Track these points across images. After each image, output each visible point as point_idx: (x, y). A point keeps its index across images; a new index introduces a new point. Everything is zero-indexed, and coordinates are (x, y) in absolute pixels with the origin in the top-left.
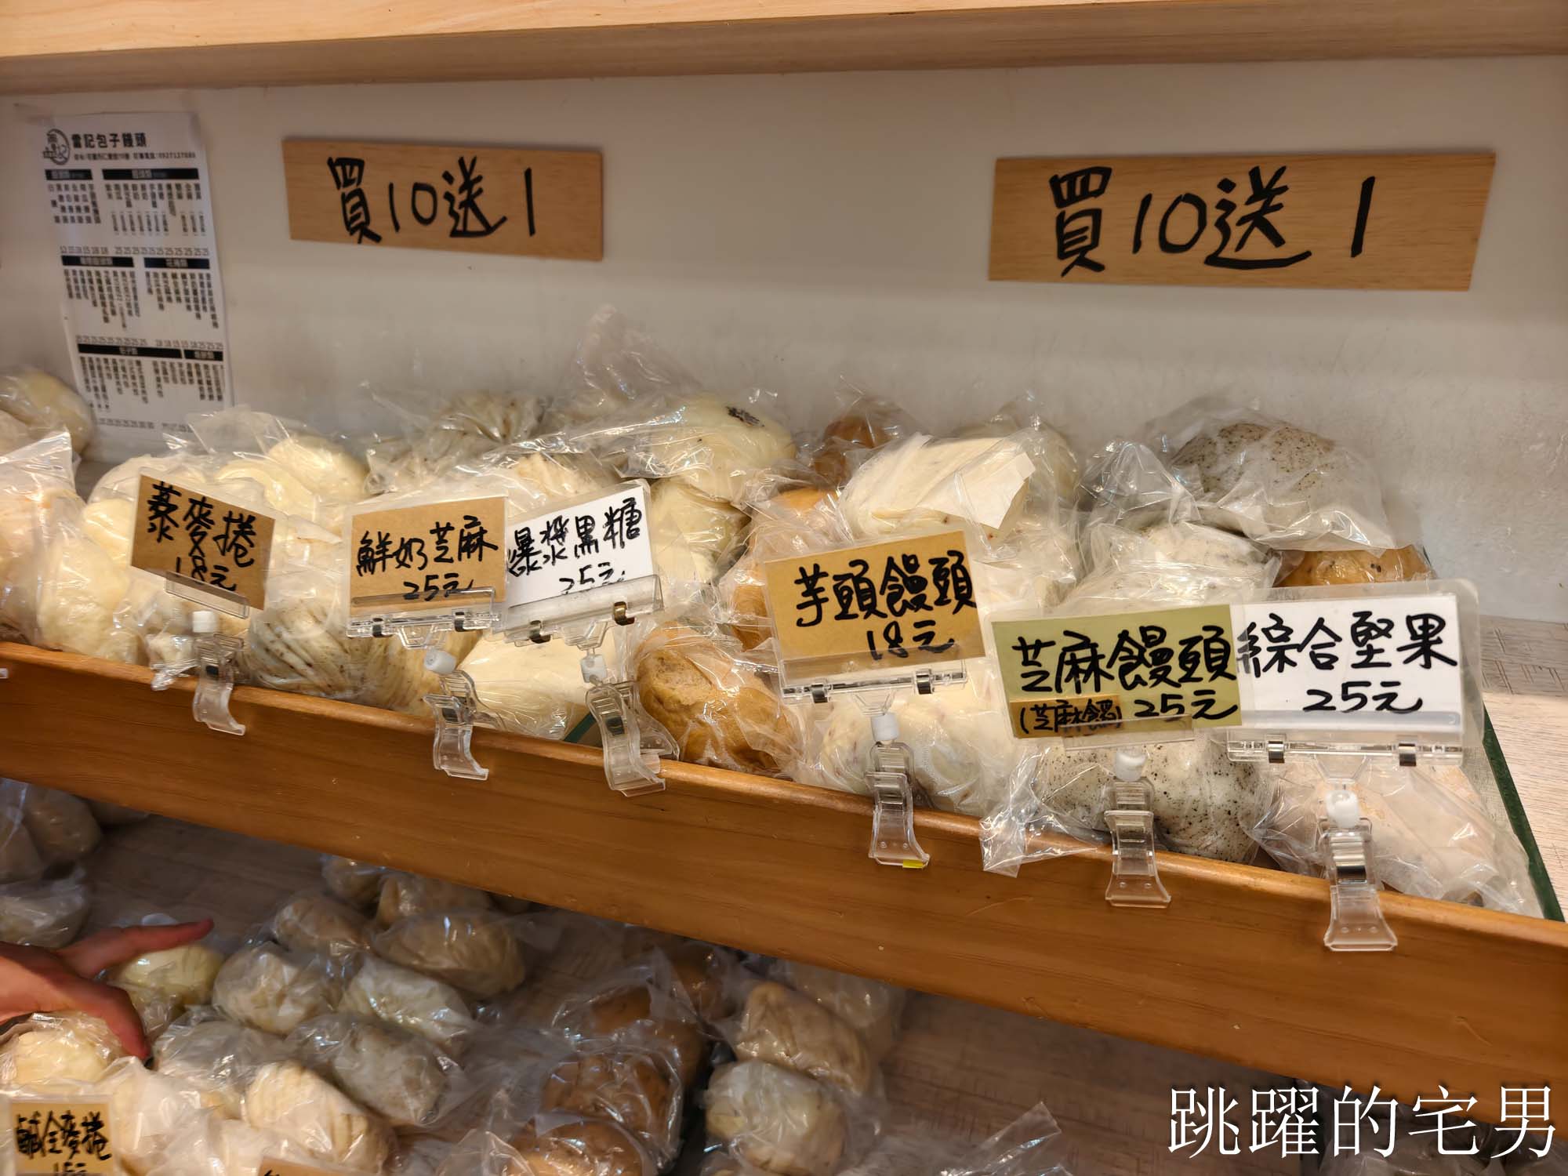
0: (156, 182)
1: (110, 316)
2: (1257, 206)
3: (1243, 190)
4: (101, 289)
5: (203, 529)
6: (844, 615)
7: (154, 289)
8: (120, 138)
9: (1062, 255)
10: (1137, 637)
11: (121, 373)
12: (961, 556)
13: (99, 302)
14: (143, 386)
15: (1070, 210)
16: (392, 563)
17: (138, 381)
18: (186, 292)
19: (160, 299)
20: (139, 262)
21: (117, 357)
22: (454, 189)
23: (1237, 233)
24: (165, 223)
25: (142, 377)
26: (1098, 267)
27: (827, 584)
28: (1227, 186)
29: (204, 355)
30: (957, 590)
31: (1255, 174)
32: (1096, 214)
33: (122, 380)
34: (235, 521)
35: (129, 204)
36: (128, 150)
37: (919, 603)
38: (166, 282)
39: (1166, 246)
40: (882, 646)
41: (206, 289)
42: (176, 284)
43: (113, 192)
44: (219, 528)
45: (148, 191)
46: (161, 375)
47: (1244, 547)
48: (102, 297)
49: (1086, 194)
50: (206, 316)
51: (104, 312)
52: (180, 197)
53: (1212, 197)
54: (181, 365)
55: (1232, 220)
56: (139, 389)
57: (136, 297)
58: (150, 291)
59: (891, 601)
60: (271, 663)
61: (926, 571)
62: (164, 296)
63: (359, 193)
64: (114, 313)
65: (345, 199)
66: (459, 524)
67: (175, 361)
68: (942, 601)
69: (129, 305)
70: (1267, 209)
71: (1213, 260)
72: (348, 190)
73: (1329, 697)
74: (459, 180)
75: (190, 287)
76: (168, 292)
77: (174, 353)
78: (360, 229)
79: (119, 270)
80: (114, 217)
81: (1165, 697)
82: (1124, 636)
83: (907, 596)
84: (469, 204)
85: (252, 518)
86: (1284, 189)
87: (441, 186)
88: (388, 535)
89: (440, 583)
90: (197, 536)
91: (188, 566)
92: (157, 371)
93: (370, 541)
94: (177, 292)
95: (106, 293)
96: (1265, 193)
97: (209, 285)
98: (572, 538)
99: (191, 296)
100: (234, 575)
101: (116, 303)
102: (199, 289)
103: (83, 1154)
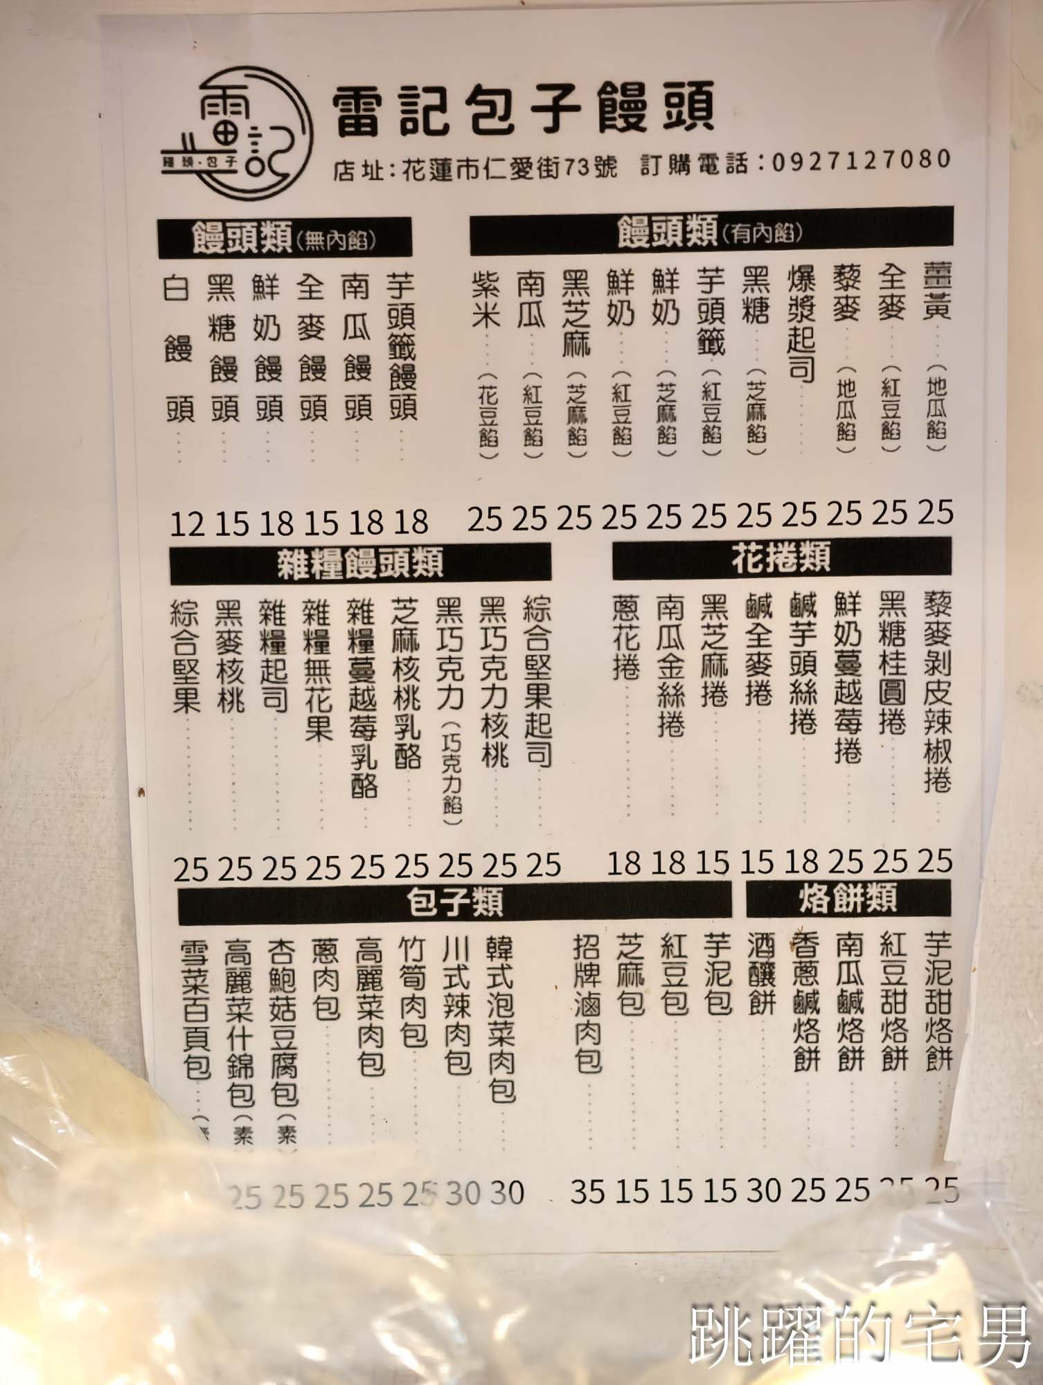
0: (734, 263)
1: (387, 773)
4: (362, 670)
7: (649, 660)
8: (585, 96)
11: (393, 989)
13: (341, 720)
14: (502, 1032)
17: (479, 1019)
18: (805, 663)
19: (671, 696)
20: (583, 565)
21: (388, 933)
24: (756, 410)
25: (503, 1004)
29: (847, 898)
33: (391, 1021)
35: (576, 343)
36: (617, 143)
38: (718, 630)
41: (915, 649)
42: (759, 637)
43: (508, 300)
45: (688, 294)
46: (608, 987)
48: (363, 702)
50: (895, 754)
51: (362, 757)
52: (846, 311)
54: (718, 942)
56: (481, 1048)
57: (538, 694)
58: (627, 667)
62: (693, 681)
64: (406, 757)
67: (695, 929)
69: (493, 724)
75: (824, 646)
76: (714, 664)
77: (705, 900)
79: (471, 593)
80: (487, 394)
92: (588, 973)
94: (758, 665)
95: (385, 684)
97: (937, 635)
99: (826, 678)
101: (429, 721)
102: (871, 651)
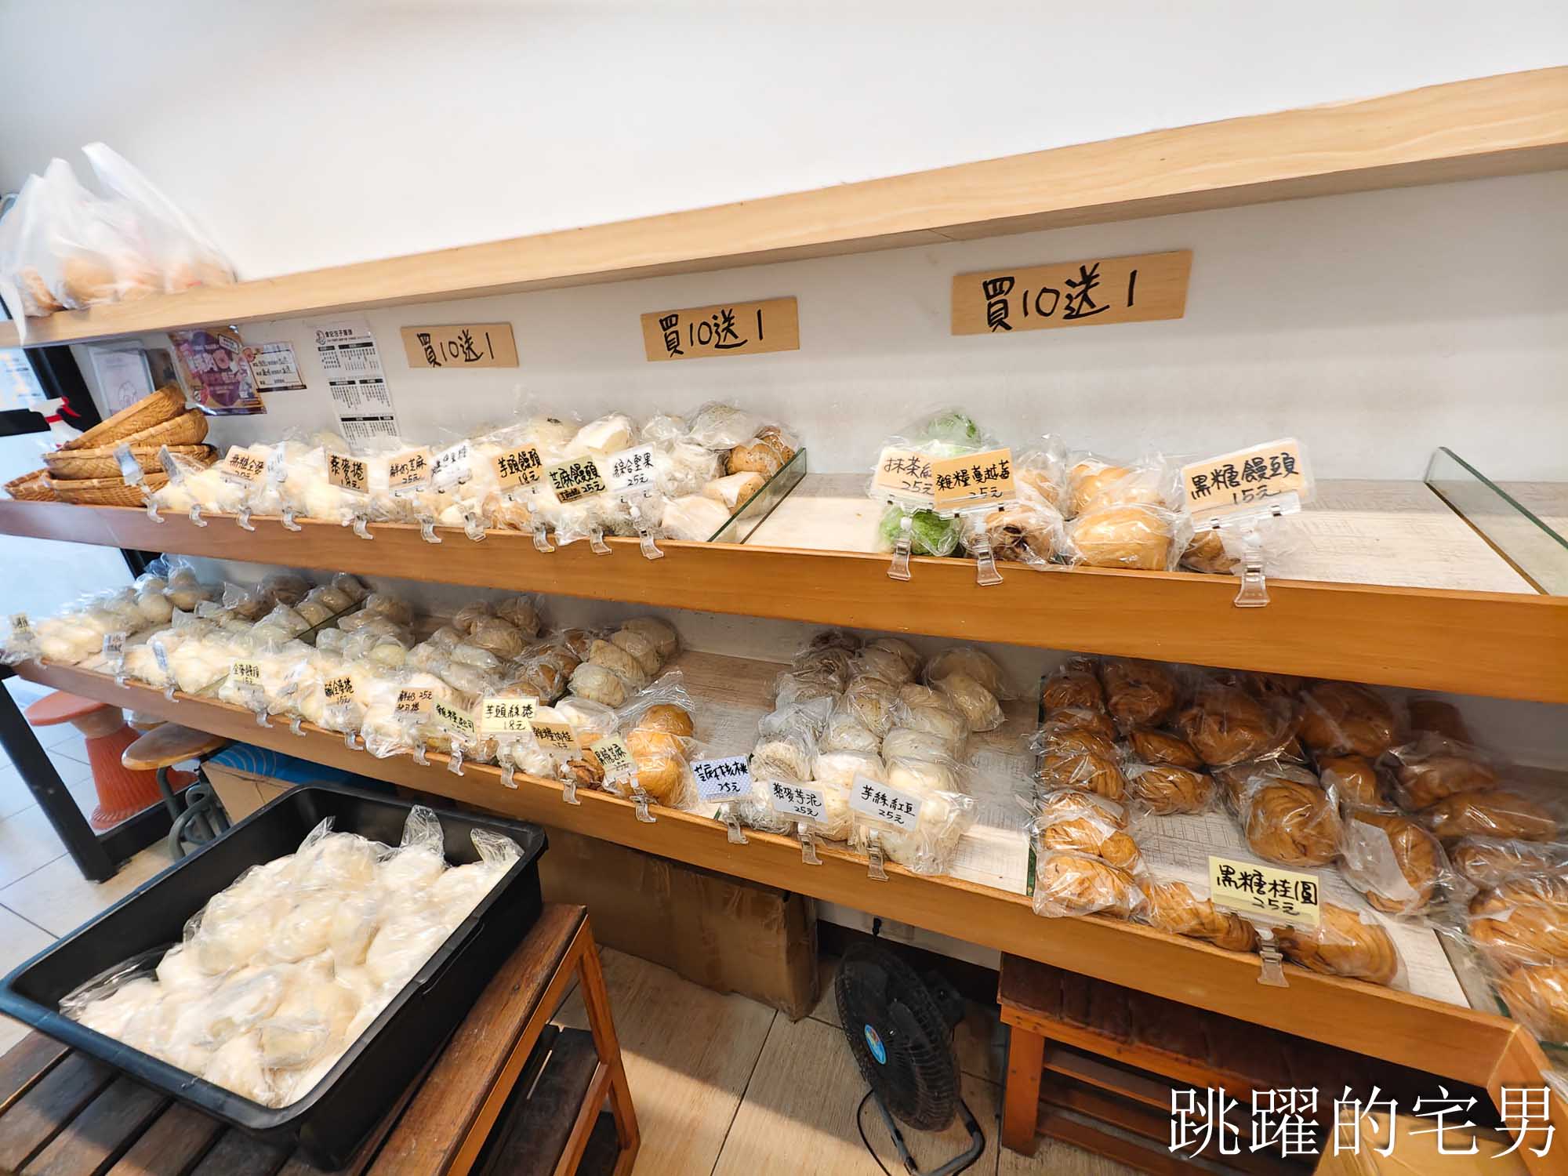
0: (358, 349)
1: (351, 406)
2: (726, 324)
3: (721, 320)
4: (345, 395)
5: (347, 469)
6: (512, 473)
7: (365, 393)
8: (343, 332)
9: (669, 350)
11: (358, 429)
12: (535, 450)
13: (345, 400)
14: (368, 435)
15: (668, 332)
16: (399, 473)
19: (368, 397)
20: (357, 382)
21: (356, 422)
22: (463, 343)
23: (723, 335)
24: (364, 365)
25: (366, 430)
26: (681, 353)
27: (505, 463)
28: (715, 318)
29: (387, 418)
30: (536, 461)
31: (723, 312)
32: (676, 332)
33: (359, 432)
34: (355, 465)
35: (350, 359)
36: (346, 337)
37: (528, 466)
38: (369, 389)
39: (702, 343)
40: (523, 480)
41: (383, 391)
42: (372, 390)
43: (344, 354)
44: (351, 469)
45: (356, 353)
46: (373, 428)
47: (702, 450)
48: (346, 398)
49: (672, 325)
50: (385, 401)
51: (348, 404)
52: (368, 354)
53: (712, 322)
54: (379, 423)
55: (720, 330)
56: (367, 437)
57: (359, 397)
58: (363, 393)
59: (522, 465)
60: (378, 514)
61: (528, 456)
62: (369, 395)
63: (430, 347)
64: (351, 404)
65: (426, 350)
66: (416, 458)
67: (377, 422)
68: (534, 465)
69: (357, 400)
70: (730, 325)
71: (717, 346)
72: (427, 346)
73: (631, 481)
74: (464, 339)
75: (377, 391)
76: (370, 393)
77: (376, 419)
78: (433, 361)
79: (351, 386)
80: (345, 364)
81: (588, 485)
82: (572, 468)
83: (526, 464)
84: (469, 348)
85: (360, 464)
86: (734, 317)
87: (459, 342)
88: (398, 464)
89: (412, 477)
90: (346, 471)
91: (345, 482)
92: (371, 427)
93: (393, 467)
94: (373, 393)
95: (348, 396)
96: (728, 319)
97: (384, 389)
98: (450, 460)
99: (378, 394)
100: (359, 483)
101: (352, 400)
102: (381, 391)
103: (345, 693)
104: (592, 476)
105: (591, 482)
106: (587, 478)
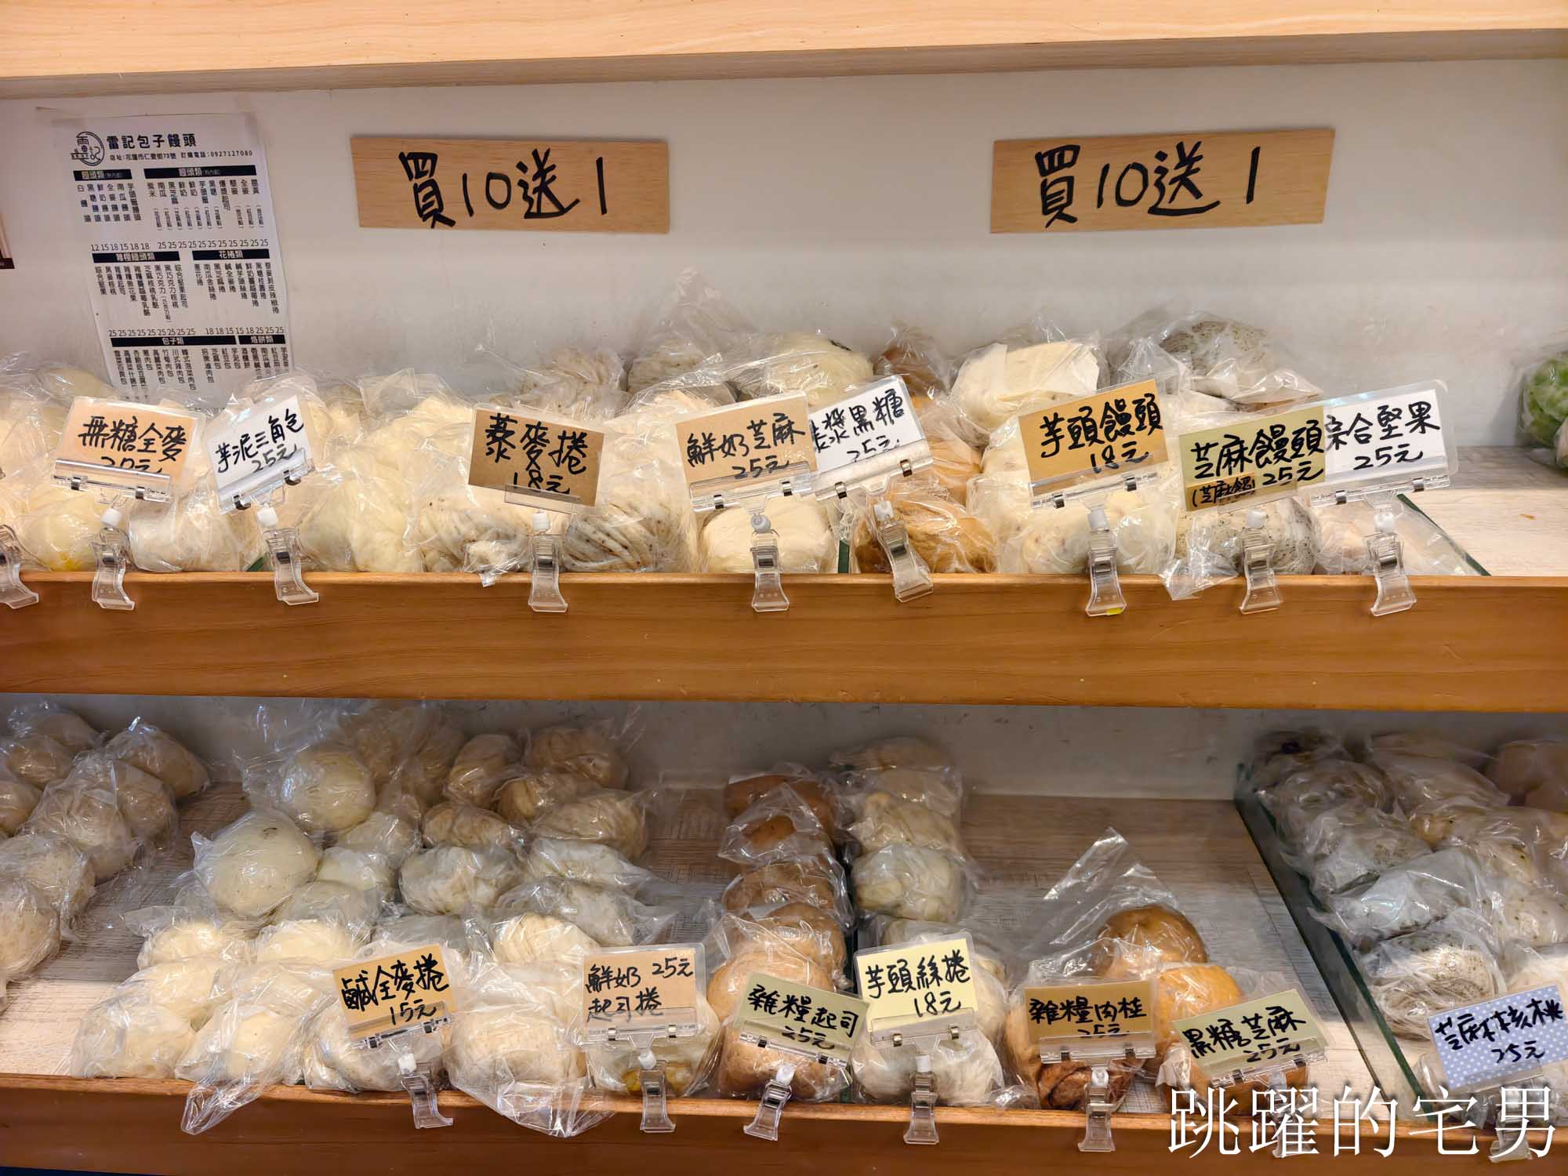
0: (207, 180)
1: (151, 309)
2: (1182, 170)
3: (1173, 159)
4: (141, 284)
5: (539, 447)
6: (1075, 446)
7: (205, 280)
8: (165, 138)
9: (1046, 212)
10: (1268, 433)
11: (163, 363)
12: (1153, 396)
13: (138, 296)
14: (190, 373)
15: (1051, 178)
16: (718, 454)
17: (184, 369)
18: (242, 281)
19: (212, 289)
20: (186, 257)
21: (159, 348)
22: (528, 177)
23: (1170, 189)
24: (218, 217)
25: (189, 366)
26: (1072, 220)
27: (1063, 426)
28: (1161, 156)
29: (263, 339)
30: (1151, 419)
31: (1180, 148)
32: (1070, 180)
33: (164, 370)
34: (569, 438)
35: (175, 201)
36: (174, 150)
37: (1126, 431)
38: (219, 273)
39: (1121, 202)
40: (1101, 463)
41: (265, 277)
42: (230, 274)
43: (157, 190)
44: (555, 444)
45: (198, 188)
46: (212, 361)
48: (142, 291)
49: (1062, 166)
50: (265, 304)
51: (145, 305)
52: (235, 192)
53: (1152, 164)
54: (235, 351)
55: (1166, 181)
56: (186, 377)
57: (182, 289)
58: (200, 282)
59: (1107, 431)
60: (588, 549)
61: (1130, 409)
62: (216, 286)
63: (433, 183)
64: (155, 305)
65: (417, 189)
66: (771, 420)
67: (229, 347)
68: (1141, 428)
69: (173, 297)
70: (1189, 172)
71: (1154, 210)
72: (420, 181)
73: (1368, 459)
74: (533, 169)
75: (245, 276)
76: (220, 282)
77: (230, 340)
78: (433, 213)
79: (162, 264)
80: (156, 213)
81: (1282, 470)
82: (1261, 433)
83: (1118, 427)
84: (543, 189)
85: (583, 435)
86: (1200, 157)
87: (516, 176)
88: (711, 434)
89: (763, 464)
90: (533, 454)
91: (525, 478)
92: (206, 358)
93: (696, 441)
94: (231, 282)
95: (147, 288)
96: (1188, 160)
97: (269, 274)
98: (850, 423)
99: (247, 285)
100: (568, 481)
101: (158, 296)
102: (256, 278)
103: (419, 992)
104: (1304, 450)
105: (1295, 462)
106: (1290, 453)
